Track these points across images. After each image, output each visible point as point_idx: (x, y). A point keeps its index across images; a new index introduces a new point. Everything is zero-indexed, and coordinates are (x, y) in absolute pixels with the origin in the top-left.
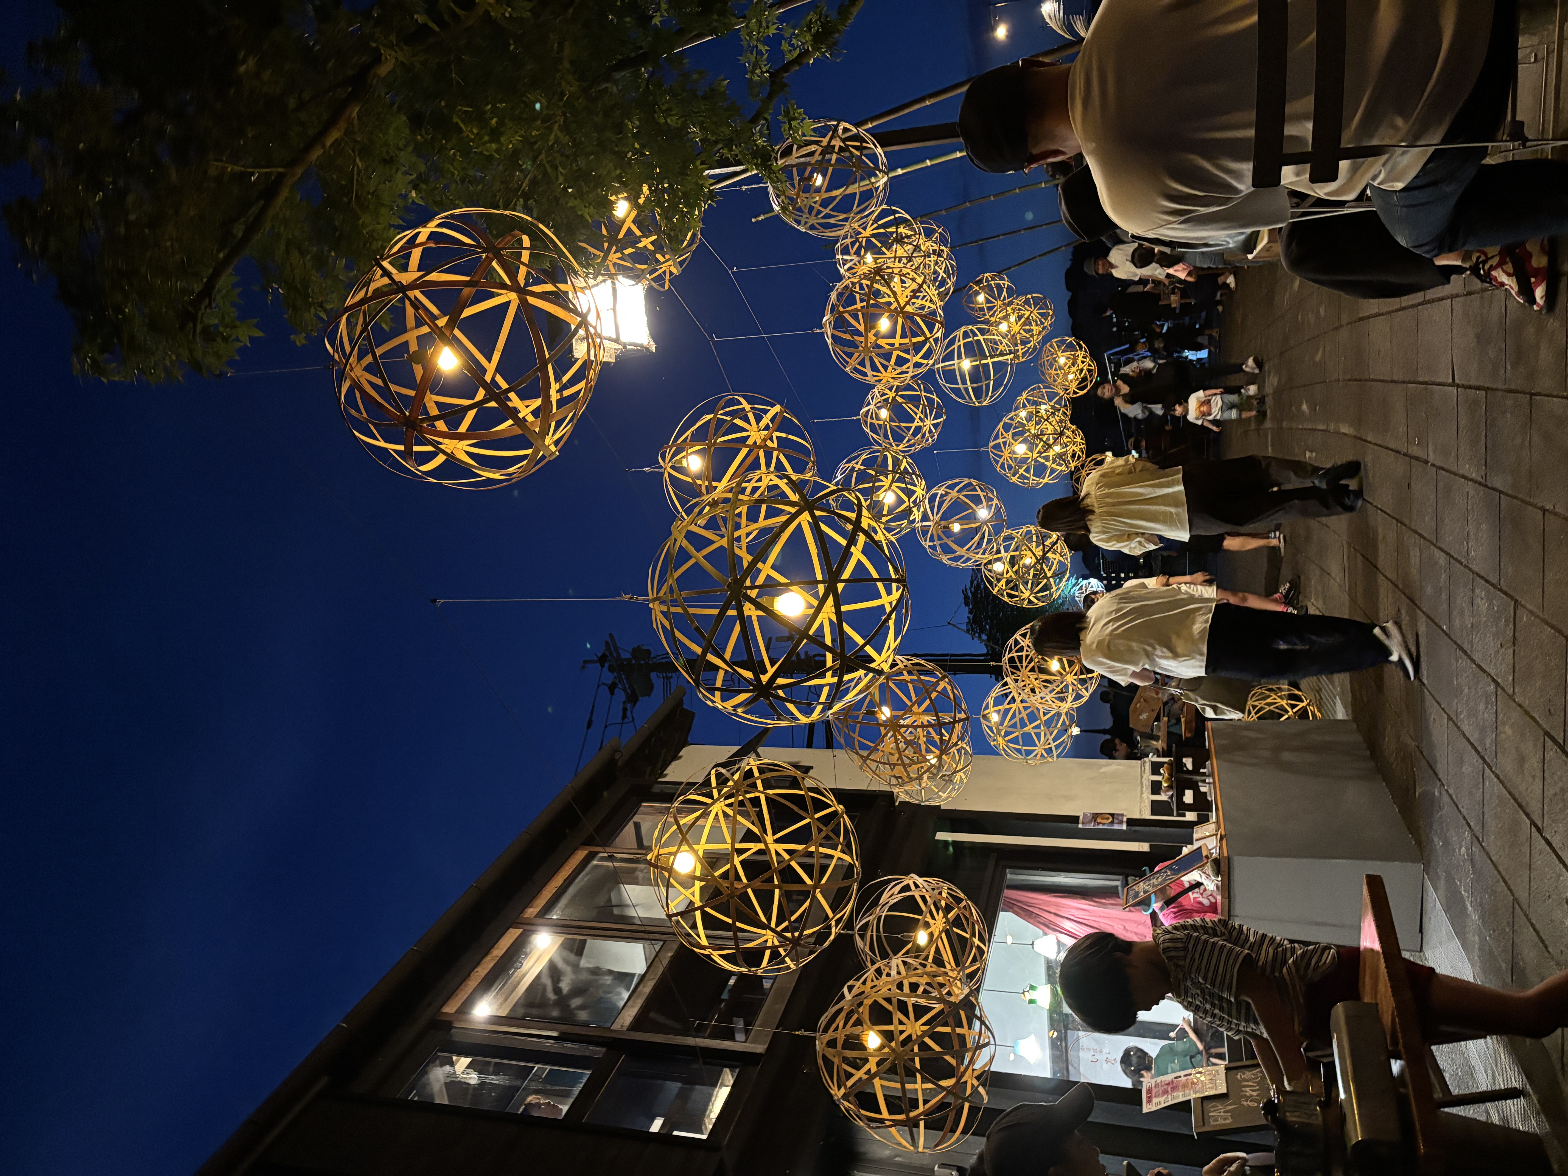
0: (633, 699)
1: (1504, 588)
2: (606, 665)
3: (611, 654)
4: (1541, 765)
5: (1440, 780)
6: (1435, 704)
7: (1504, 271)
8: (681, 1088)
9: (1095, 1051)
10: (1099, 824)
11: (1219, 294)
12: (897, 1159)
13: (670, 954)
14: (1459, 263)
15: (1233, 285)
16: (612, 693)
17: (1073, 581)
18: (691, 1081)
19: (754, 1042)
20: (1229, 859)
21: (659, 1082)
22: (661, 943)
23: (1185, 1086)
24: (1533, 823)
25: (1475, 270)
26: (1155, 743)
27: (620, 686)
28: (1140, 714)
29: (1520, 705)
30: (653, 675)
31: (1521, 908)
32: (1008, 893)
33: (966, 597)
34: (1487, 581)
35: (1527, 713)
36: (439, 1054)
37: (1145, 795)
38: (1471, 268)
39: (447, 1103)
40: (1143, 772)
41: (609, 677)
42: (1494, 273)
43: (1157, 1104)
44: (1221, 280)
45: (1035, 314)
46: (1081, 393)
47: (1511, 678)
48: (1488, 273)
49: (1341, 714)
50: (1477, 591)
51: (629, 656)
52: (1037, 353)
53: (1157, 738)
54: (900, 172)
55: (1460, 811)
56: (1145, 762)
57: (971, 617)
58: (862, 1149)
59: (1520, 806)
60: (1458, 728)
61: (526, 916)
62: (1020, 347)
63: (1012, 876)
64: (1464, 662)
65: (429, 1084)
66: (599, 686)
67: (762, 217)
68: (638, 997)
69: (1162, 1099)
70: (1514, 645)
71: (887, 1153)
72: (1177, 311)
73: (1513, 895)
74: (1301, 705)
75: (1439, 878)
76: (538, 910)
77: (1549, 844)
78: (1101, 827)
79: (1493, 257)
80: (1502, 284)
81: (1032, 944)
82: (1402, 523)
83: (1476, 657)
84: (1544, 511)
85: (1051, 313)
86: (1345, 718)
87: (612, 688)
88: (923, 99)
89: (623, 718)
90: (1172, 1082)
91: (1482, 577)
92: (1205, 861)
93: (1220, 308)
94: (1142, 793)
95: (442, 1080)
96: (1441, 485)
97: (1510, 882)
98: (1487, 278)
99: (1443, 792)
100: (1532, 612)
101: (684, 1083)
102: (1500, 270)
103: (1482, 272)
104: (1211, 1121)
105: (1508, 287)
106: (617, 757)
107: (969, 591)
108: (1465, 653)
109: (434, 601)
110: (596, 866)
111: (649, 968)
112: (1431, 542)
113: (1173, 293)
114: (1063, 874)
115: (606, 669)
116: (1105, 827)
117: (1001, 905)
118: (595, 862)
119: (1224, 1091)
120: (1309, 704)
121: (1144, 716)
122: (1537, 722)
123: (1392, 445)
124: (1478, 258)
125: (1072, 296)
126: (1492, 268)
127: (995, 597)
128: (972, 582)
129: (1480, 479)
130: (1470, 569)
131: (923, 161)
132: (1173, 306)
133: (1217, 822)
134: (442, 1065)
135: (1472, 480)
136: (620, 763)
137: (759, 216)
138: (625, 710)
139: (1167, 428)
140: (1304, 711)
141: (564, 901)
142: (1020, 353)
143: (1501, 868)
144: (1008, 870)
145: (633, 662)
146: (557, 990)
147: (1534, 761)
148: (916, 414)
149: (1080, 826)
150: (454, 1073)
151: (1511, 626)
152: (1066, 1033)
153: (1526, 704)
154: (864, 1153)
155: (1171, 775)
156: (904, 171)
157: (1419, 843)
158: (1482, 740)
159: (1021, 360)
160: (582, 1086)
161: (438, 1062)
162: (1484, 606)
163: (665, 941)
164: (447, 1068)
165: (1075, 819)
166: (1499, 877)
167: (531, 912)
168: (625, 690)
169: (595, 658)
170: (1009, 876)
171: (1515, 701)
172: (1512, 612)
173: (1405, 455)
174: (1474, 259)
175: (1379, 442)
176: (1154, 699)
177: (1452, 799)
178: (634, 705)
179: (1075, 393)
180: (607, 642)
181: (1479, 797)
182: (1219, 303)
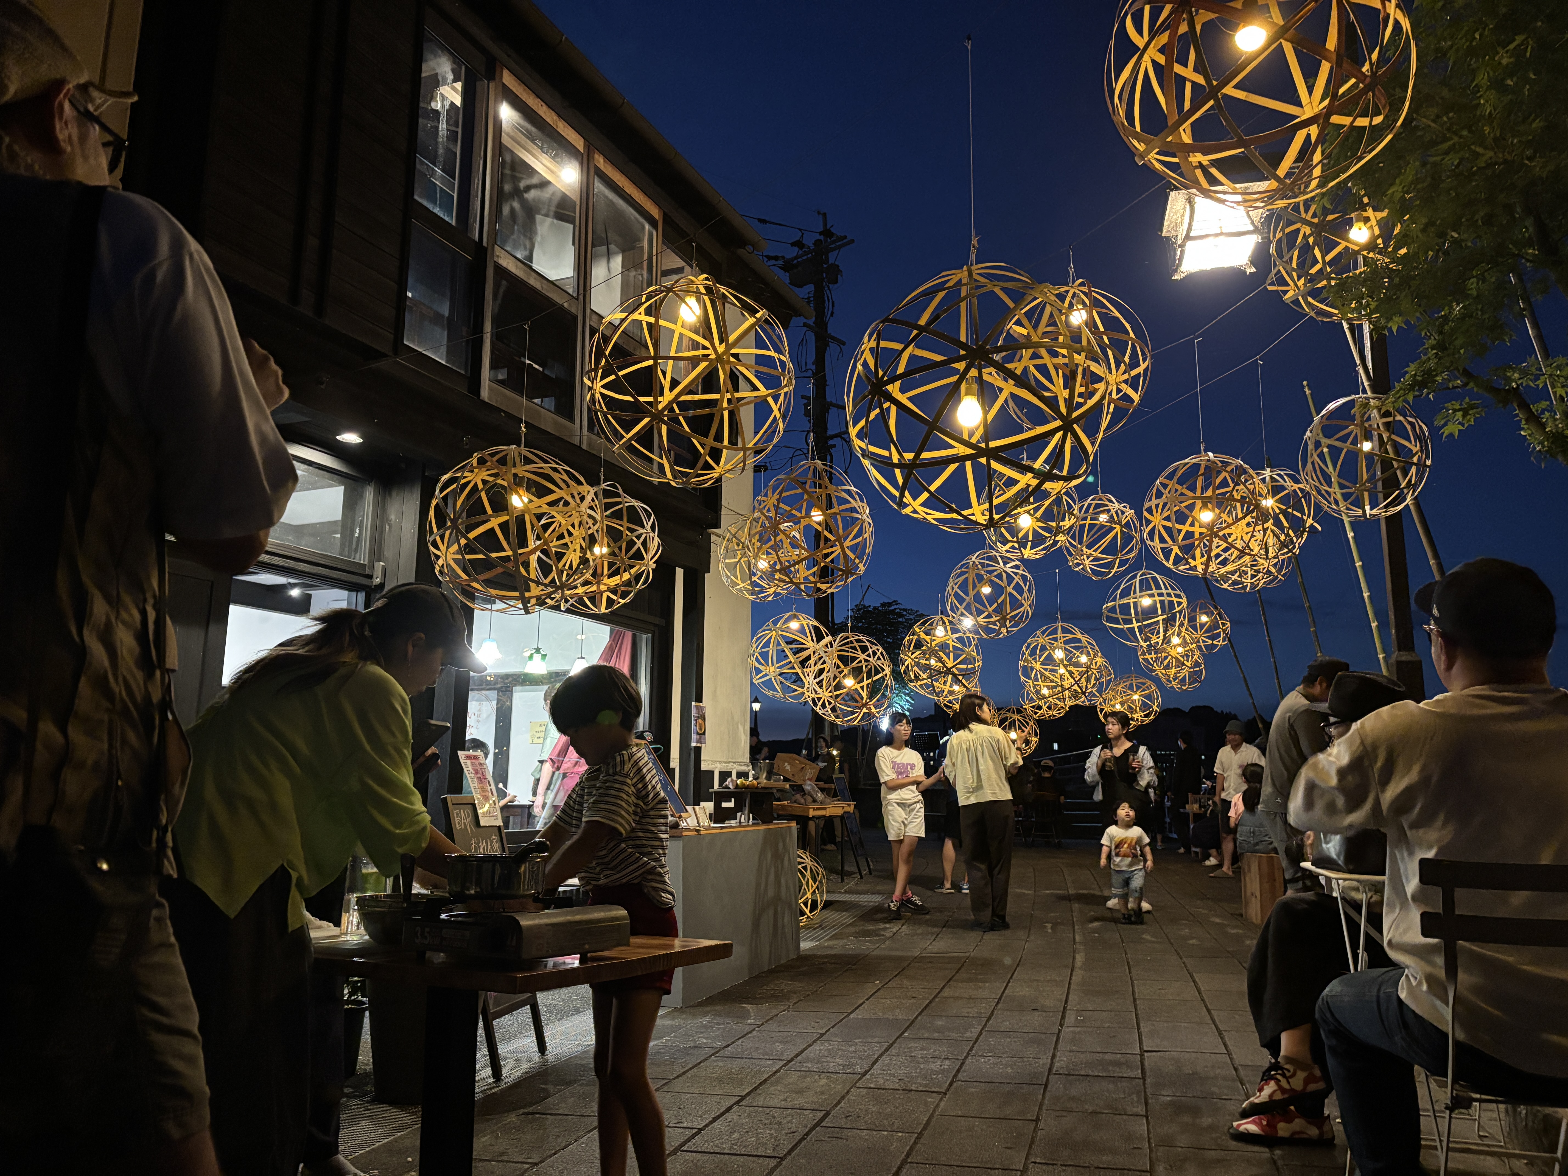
0: (787, 266)
1: (955, 1085)
2: (822, 238)
3: (834, 242)
4: (798, 1106)
5: (762, 1024)
6: (833, 1024)
7: (1274, 1091)
8: (443, 316)
9: (479, 716)
10: (696, 720)
11: (1197, 850)
12: (387, 527)
13: (566, 305)
14: (1282, 1053)
15: (1207, 863)
16: (793, 244)
17: (907, 706)
18: (451, 325)
19: (490, 388)
20: (681, 836)
21: (449, 294)
22: (575, 295)
23: (483, 790)
24: (743, 1098)
25: (1275, 1066)
26: (764, 776)
27: (801, 252)
28: (789, 764)
29: (848, 1092)
30: (811, 287)
31: (664, 1085)
32: (629, 635)
33: (890, 604)
34: (958, 1071)
35: (843, 1097)
36: (463, 68)
37: (718, 765)
38: (1277, 1062)
39: (423, 75)
40: (740, 764)
41: (809, 241)
42: (1272, 1083)
43: (466, 763)
44: (1213, 852)
45: (1185, 672)
46: (1101, 717)
47: (872, 1086)
48: (1272, 1078)
49: (805, 945)
50: (947, 1062)
51: (831, 261)
52: (1147, 673)
53: (768, 778)
54: (1350, 535)
55: (738, 1039)
56: (748, 766)
57: (870, 609)
58: (394, 494)
59: (755, 1089)
60: (815, 1041)
61: (596, 156)
62: (1153, 656)
63: (645, 639)
64: (877, 1050)
65: (435, 56)
66: (800, 230)
67: (1308, 392)
68: (525, 272)
69: (470, 768)
70: (903, 1090)
71: (393, 517)
72: (1182, 810)
73: (675, 1079)
74: (807, 911)
75: (673, 1019)
76: (602, 168)
77: (729, 1109)
78: (693, 722)
79: (1288, 1082)
80: (1261, 1090)
81: (582, 658)
82: (998, 1003)
83: (885, 1059)
84: (1037, 1120)
85: (1184, 688)
86: (802, 949)
87: (799, 244)
88: (1436, 556)
89: (767, 256)
90: (485, 778)
91: (961, 1067)
92: (677, 815)
93: (1182, 850)
94: (720, 762)
95: (440, 71)
96: (1043, 1036)
97: (684, 1077)
98: (1266, 1077)
99: (752, 1027)
100: (937, 1106)
101: (448, 318)
102: (1276, 1088)
103: (1273, 1073)
104: (457, 811)
105: (1258, 1094)
106: (749, 248)
107: (896, 607)
108: (887, 1050)
109: (969, 39)
110: (643, 228)
111: (552, 282)
112: (985, 1026)
113: (1200, 807)
114: (648, 686)
115: (818, 237)
116: (693, 727)
117: (617, 628)
118: (647, 227)
119: (482, 823)
120: (808, 917)
121: (788, 767)
122: (836, 1105)
123: (1071, 997)
124: (1289, 1071)
125: (1184, 712)
126: (1278, 1081)
127: (911, 626)
128: (905, 610)
129: (1055, 1069)
130: (966, 1057)
131: (1361, 560)
132: (1187, 806)
133: (709, 828)
134: (453, 70)
135: (1052, 1063)
136: (741, 251)
137: (1309, 389)
138: (776, 258)
139: (1062, 798)
140: (803, 913)
141: (611, 195)
142: (1147, 656)
143: (695, 1070)
144: (650, 635)
145: (825, 266)
146: (528, 188)
147: (799, 1101)
148: (1095, 551)
149: (693, 703)
150: (445, 83)
151: (921, 1089)
152: (494, 689)
153: (850, 1096)
154: (390, 495)
155: (747, 787)
156: (1351, 540)
157: (700, 1004)
158: (808, 1060)
159: (1141, 658)
160: (442, 216)
161: (455, 66)
162: (935, 1066)
163: (577, 299)
164: (450, 77)
165: (699, 699)
166: (687, 1068)
167: (600, 161)
168: (796, 258)
169: (828, 226)
170: (644, 636)
171: (851, 1088)
172: (933, 1089)
173: (1065, 1008)
174: (1287, 1066)
175: (1072, 987)
176: (805, 776)
177: (748, 1033)
178: (780, 268)
179: (1102, 710)
180: (845, 237)
181: (755, 1055)
182: (1188, 851)
